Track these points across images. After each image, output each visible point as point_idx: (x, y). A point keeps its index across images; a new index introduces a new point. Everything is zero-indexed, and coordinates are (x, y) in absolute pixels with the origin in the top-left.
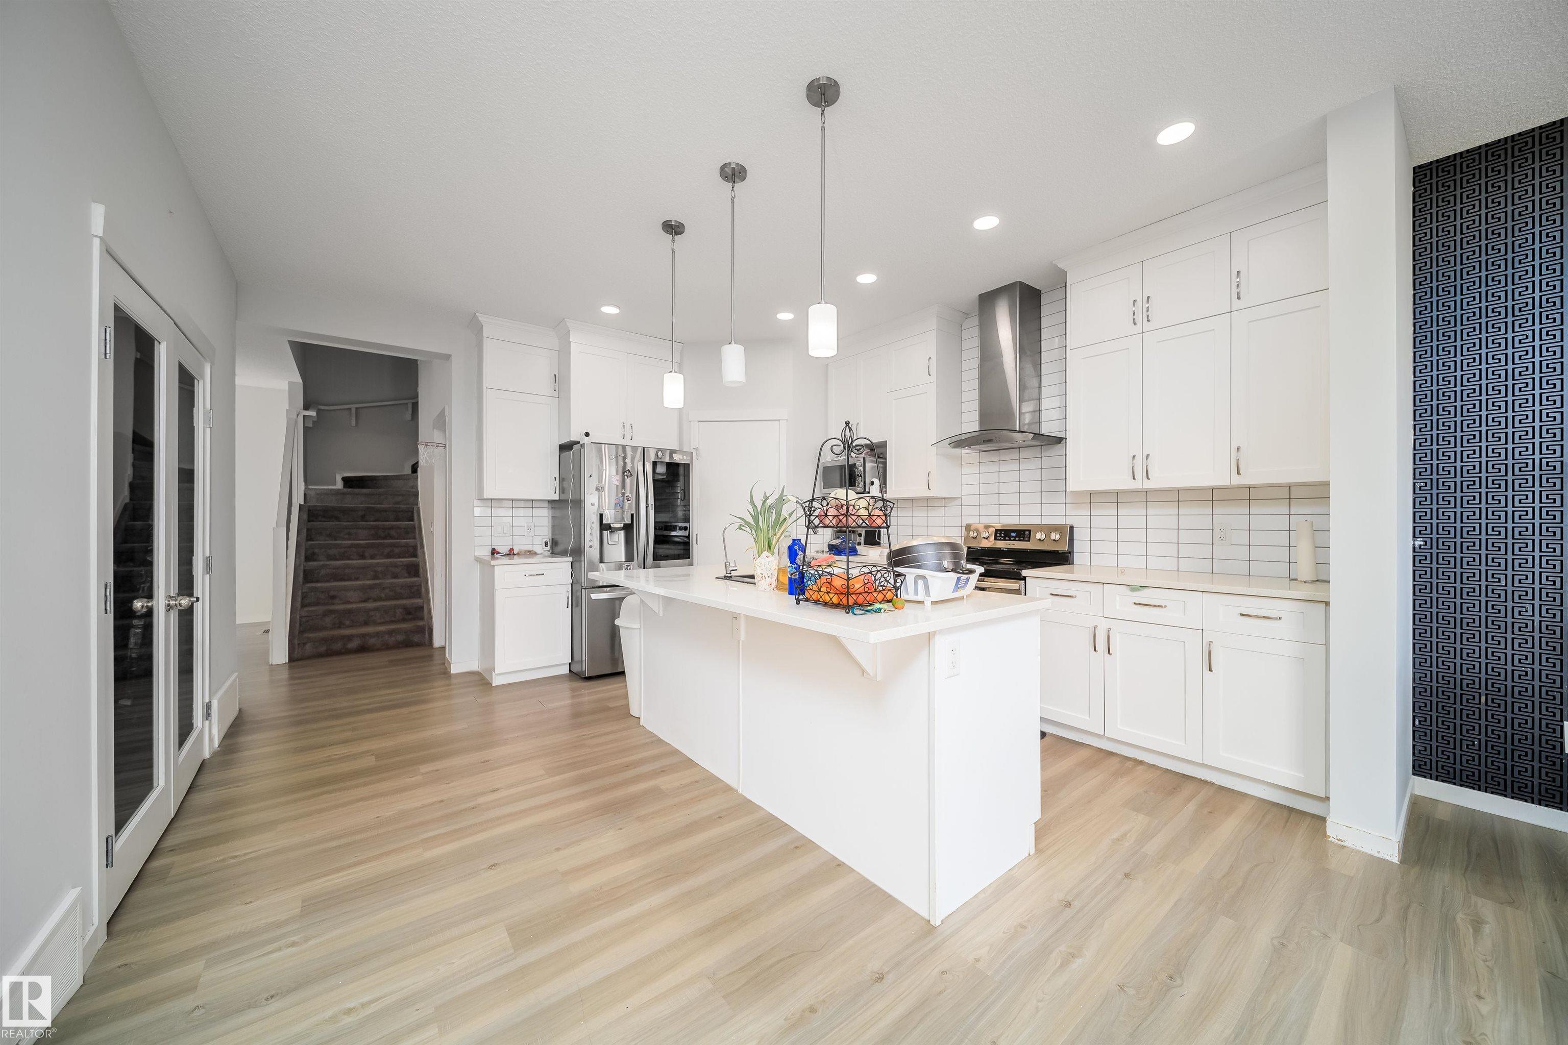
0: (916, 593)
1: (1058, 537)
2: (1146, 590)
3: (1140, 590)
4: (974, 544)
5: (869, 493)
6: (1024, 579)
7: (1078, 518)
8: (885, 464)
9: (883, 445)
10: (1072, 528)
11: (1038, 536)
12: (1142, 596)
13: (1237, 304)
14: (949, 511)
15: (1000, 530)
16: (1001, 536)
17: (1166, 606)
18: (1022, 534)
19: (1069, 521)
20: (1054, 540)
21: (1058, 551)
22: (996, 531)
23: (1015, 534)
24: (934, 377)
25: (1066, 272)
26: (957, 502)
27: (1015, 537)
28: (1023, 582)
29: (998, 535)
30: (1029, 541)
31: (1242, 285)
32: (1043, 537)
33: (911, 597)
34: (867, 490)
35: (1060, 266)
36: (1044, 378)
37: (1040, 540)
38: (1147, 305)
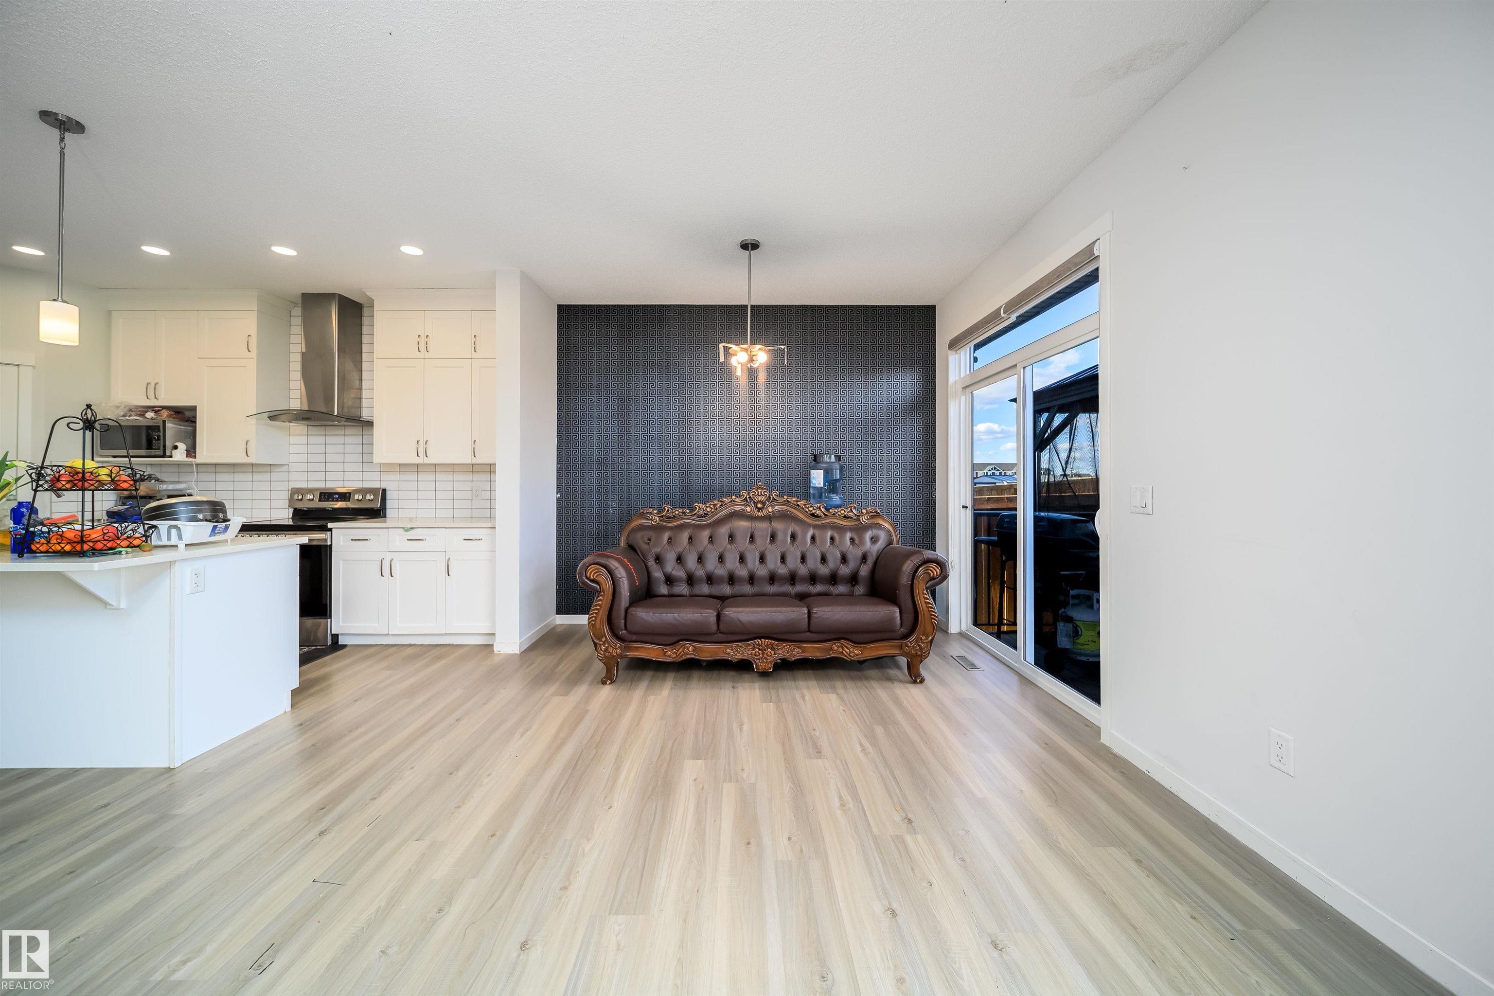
0: (169, 538)
1: (372, 497)
2: (414, 530)
3: (410, 531)
4: (300, 506)
5: (171, 457)
6: (331, 530)
7: (389, 482)
8: (195, 427)
9: (194, 409)
10: (384, 491)
11: (356, 497)
12: (413, 534)
13: (475, 355)
14: (275, 476)
15: (325, 493)
16: (325, 497)
17: (426, 539)
18: (345, 496)
19: (383, 486)
20: (369, 500)
21: (373, 508)
22: (321, 493)
23: (337, 496)
24: (254, 353)
25: (373, 300)
26: (285, 468)
27: (337, 499)
28: (329, 533)
29: (323, 497)
30: (349, 501)
31: (477, 343)
32: (361, 497)
33: (165, 542)
34: (168, 454)
35: (368, 294)
36: (364, 374)
37: (357, 500)
38: (427, 340)
